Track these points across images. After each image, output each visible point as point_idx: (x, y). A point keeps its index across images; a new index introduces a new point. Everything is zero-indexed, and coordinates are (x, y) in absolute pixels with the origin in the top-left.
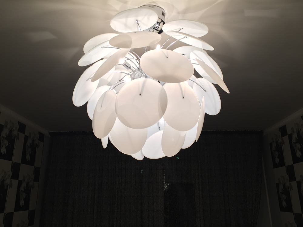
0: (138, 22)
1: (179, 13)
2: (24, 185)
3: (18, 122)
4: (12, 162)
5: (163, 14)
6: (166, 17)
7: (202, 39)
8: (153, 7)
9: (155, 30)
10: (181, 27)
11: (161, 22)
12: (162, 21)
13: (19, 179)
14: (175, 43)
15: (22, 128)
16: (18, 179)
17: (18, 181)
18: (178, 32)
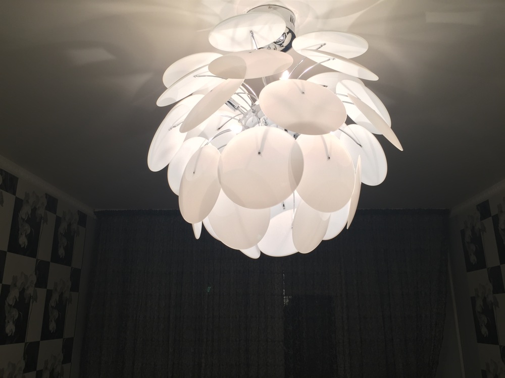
0: (252, 34)
1: (317, 18)
2: (55, 297)
3: (46, 194)
4: (37, 260)
5: (292, 20)
6: (296, 24)
7: (357, 60)
8: (275, 9)
9: (278, 46)
10: (323, 43)
11: (288, 33)
12: (290, 31)
13: (48, 288)
14: (313, 68)
15: (52, 204)
16: (46, 287)
17: (45, 290)
18: (317, 50)
